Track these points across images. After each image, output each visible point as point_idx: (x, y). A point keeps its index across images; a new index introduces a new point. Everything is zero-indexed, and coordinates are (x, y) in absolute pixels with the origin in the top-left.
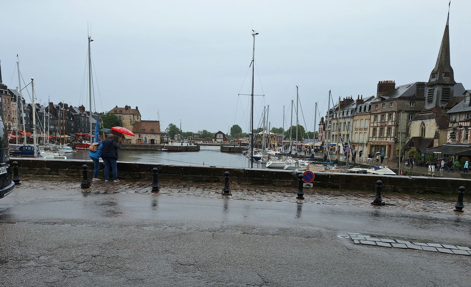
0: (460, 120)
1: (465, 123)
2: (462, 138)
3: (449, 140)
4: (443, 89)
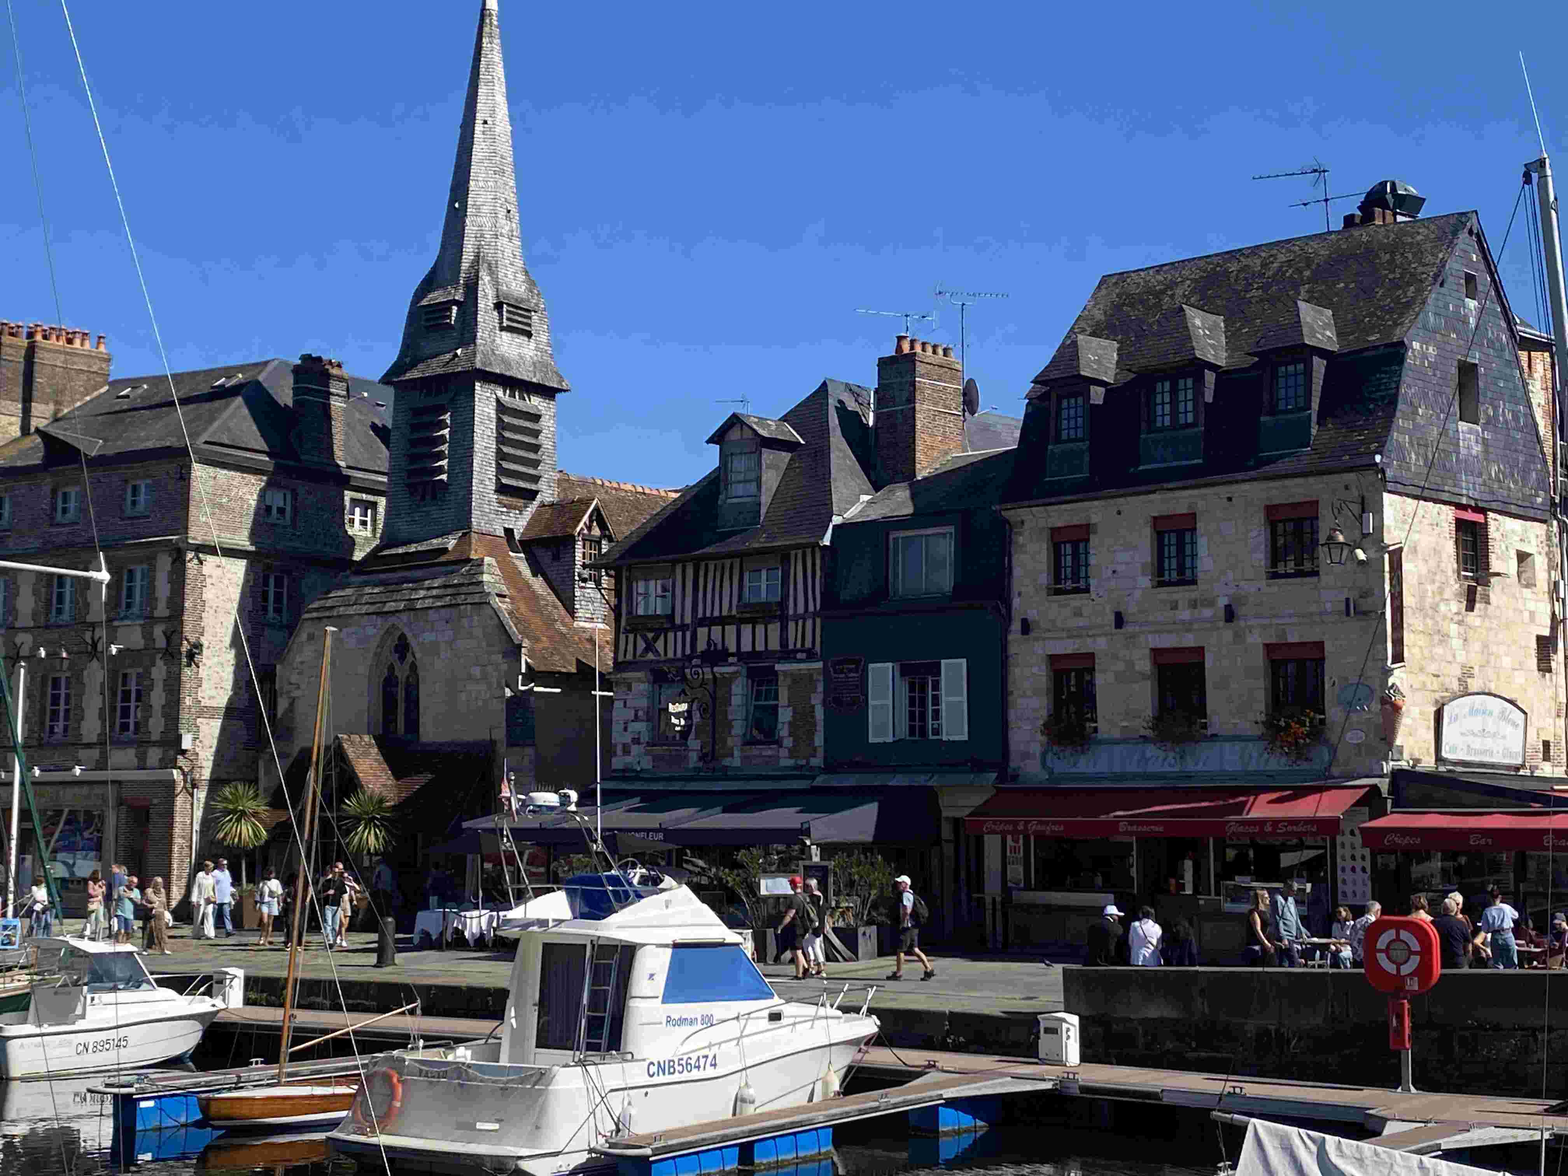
0: (700, 615)
1: (747, 630)
2: (733, 732)
3: (626, 751)
4: (501, 407)
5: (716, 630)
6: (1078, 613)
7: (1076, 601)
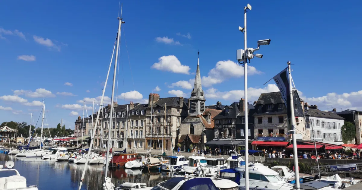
0: (223, 124)
1: (228, 125)
2: (227, 135)
3: (216, 136)
4: (201, 103)
5: (225, 126)
6: (261, 125)
7: (261, 124)
